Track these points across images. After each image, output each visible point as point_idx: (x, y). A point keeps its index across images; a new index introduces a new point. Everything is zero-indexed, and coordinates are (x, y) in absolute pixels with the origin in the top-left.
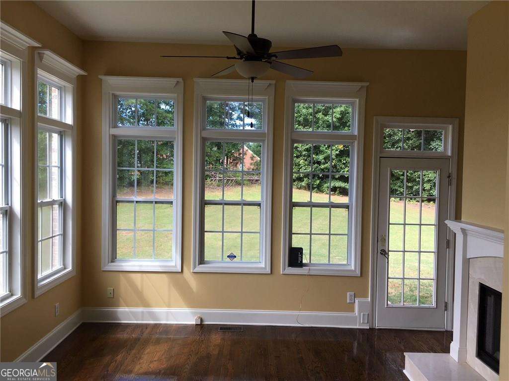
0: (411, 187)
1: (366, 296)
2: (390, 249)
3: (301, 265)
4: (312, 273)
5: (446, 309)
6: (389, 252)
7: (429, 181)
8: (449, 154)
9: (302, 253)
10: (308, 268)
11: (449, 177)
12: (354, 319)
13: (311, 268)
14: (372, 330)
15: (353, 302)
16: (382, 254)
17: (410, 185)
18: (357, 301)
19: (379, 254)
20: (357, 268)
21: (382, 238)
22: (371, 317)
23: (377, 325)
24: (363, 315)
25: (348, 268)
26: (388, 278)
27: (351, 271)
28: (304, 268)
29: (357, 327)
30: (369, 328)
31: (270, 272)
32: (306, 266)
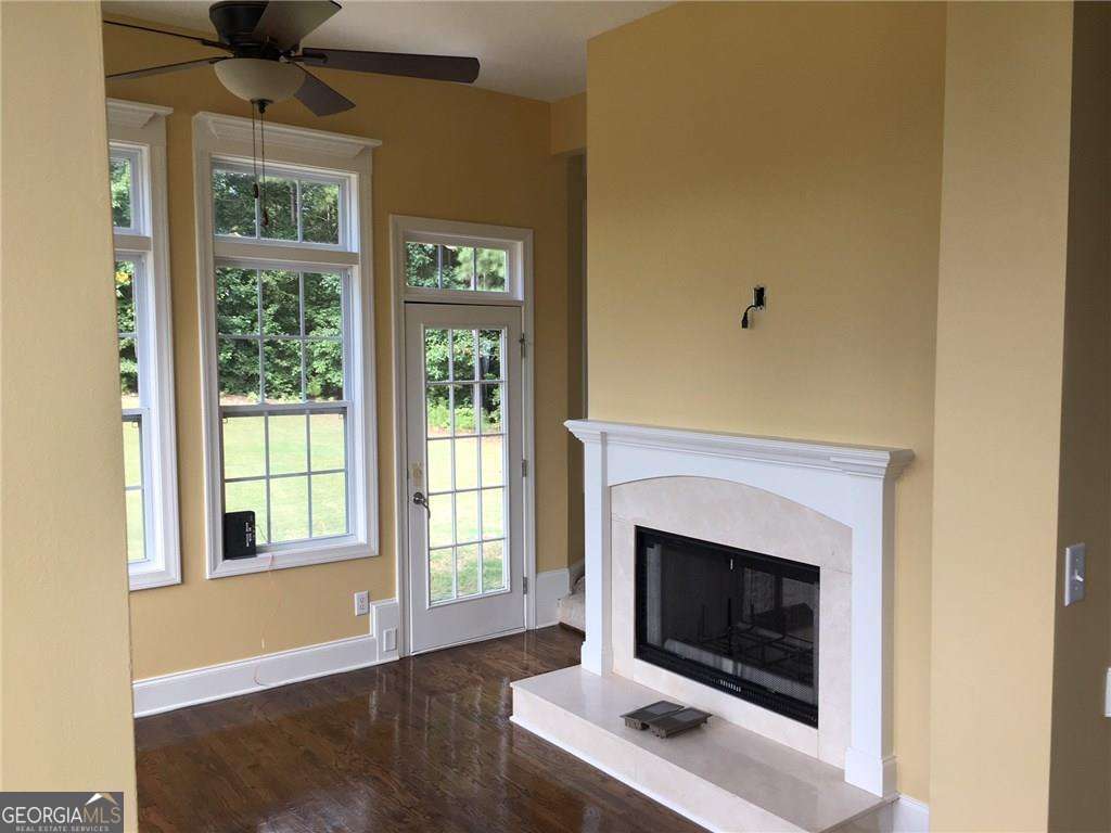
0: (288, 370)
1: (390, 594)
2: (430, 491)
3: (252, 551)
4: (279, 565)
5: (525, 592)
6: (430, 497)
7: (323, 354)
8: (520, 296)
9: (252, 524)
10: (269, 555)
11: (522, 341)
12: (369, 647)
13: (276, 554)
14: (404, 661)
15: (366, 611)
16: (417, 502)
17: (284, 364)
18: (373, 608)
19: (411, 502)
20: (372, 539)
21: (415, 470)
22: (401, 636)
23: (413, 649)
24: (388, 634)
25: (351, 542)
26: (429, 549)
27: (361, 546)
28: (260, 556)
29: (378, 661)
30: (398, 658)
31: (178, 580)
32: (265, 551)
